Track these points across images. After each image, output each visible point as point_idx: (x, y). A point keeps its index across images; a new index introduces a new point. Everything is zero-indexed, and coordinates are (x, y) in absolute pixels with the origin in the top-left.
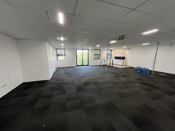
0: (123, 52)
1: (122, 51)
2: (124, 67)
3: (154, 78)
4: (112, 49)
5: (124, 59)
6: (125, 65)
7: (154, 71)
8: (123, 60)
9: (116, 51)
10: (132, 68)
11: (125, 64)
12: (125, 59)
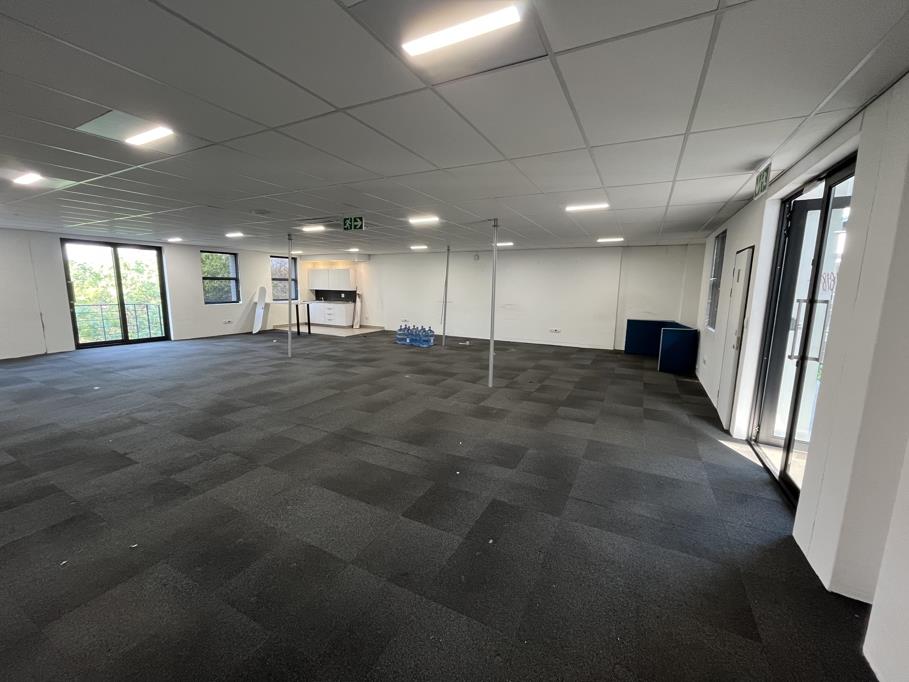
0: (348, 270)
1: (341, 265)
2: (357, 332)
3: (446, 355)
4: (300, 252)
5: (355, 301)
6: (361, 326)
7: (446, 337)
8: (350, 305)
9: (314, 264)
10: (384, 333)
11: (357, 319)
12: (358, 299)
